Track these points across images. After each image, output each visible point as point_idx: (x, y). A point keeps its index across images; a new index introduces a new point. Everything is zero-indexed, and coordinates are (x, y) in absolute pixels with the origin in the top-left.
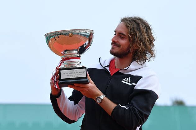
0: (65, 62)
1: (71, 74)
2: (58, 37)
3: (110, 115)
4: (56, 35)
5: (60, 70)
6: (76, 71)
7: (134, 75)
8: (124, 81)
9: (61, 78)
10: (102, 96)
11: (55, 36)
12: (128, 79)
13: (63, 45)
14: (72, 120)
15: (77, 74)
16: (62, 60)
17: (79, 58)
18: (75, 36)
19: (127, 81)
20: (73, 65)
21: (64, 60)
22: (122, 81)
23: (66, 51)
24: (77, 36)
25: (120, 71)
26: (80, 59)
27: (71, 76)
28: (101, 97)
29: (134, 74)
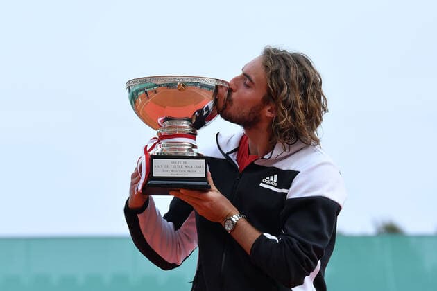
0: (163, 142)
1: (174, 169)
2: (155, 92)
3: (249, 253)
4: (150, 87)
5: (153, 157)
6: (185, 163)
7: (284, 168)
8: (265, 183)
9: (154, 175)
10: (236, 218)
11: (147, 90)
12: (272, 177)
13: (165, 107)
14: (171, 262)
15: (186, 169)
16: (157, 137)
17: (193, 136)
18: (190, 88)
19: (270, 184)
20: (179, 149)
21: (162, 137)
22: (262, 185)
23: (167, 119)
24: (195, 89)
25: (255, 163)
26: (194, 139)
27: (174, 173)
28: (233, 219)
29: (284, 166)
